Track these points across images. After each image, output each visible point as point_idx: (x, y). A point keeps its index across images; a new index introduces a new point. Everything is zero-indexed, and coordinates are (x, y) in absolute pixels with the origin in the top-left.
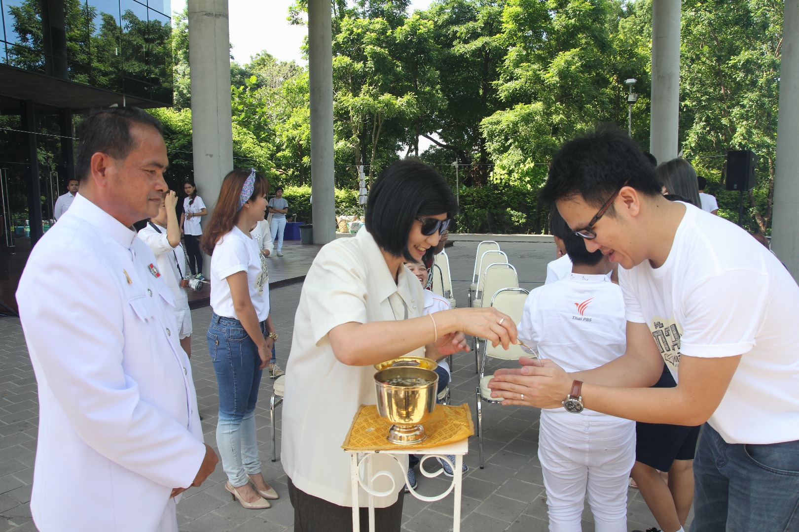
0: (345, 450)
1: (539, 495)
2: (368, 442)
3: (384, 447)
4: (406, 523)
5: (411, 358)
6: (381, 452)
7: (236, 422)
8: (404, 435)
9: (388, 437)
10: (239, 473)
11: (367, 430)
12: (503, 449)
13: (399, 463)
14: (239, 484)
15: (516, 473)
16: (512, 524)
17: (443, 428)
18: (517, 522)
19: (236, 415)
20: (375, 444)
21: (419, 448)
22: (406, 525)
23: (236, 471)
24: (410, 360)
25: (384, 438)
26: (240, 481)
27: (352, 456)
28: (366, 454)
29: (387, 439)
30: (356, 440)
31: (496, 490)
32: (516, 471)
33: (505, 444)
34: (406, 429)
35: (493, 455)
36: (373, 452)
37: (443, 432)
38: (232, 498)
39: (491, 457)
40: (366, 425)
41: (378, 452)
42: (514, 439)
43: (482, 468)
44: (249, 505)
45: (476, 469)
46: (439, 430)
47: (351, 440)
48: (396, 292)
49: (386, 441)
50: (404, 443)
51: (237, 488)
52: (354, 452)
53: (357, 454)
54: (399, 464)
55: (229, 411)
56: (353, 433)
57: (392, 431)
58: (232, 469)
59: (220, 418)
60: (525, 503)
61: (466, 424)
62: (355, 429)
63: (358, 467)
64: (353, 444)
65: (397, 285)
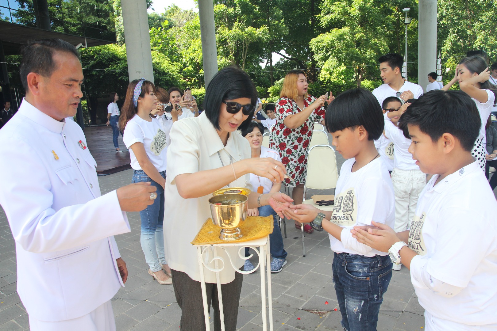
0: (193, 245)
2: (208, 239)
3: (216, 242)
4: (256, 290)
5: (237, 188)
6: (214, 245)
7: (151, 233)
8: (229, 235)
9: (220, 236)
10: (155, 263)
11: (208, 233)
12: (319, 244)
13: (226, 251)
14: (156, 270)
15: (325, 259)
16: (321, 289)
17: (254, 230)
18: (324, 288)
19: (150, 229)
20: (211, 240)
21: (237, 242)
22: (256, 292)
23: (154, 263)
24: (236, 190)
25: (218, 237)
26: (156, 268)
27: (198, 248)
28: (206, 246)
29: (219, 238)
30: (200, 239)
31: (312, 269)
32: (325, 258)
33: (319, 241)
34: (230, 231)
35: (312, 248)
36: (210, 245)
37: (253, 232)
38: (153, 279)
39: (310, 250)
40: (208, 230)
41: (212, 245)
42: (326, 238)
43: (304, 256)
44: (162, 282)
45: (301, 257)
46: (251, 231)
47: (198, 239)
49: (218, 238)
50: (230, 239)
51: (154, 273)
52: (199, 246)
53: (201, 247)
54: (225, 252)
55: (146, 226)
56: (200, 235)
57: (222, 233)
58: (151, 261)
59: (142, 230)
60: (329, 276)
61: (269, 227)
62: (201, 232)
63: (202, 255)
64: (199, 241)
65: (225, 144)
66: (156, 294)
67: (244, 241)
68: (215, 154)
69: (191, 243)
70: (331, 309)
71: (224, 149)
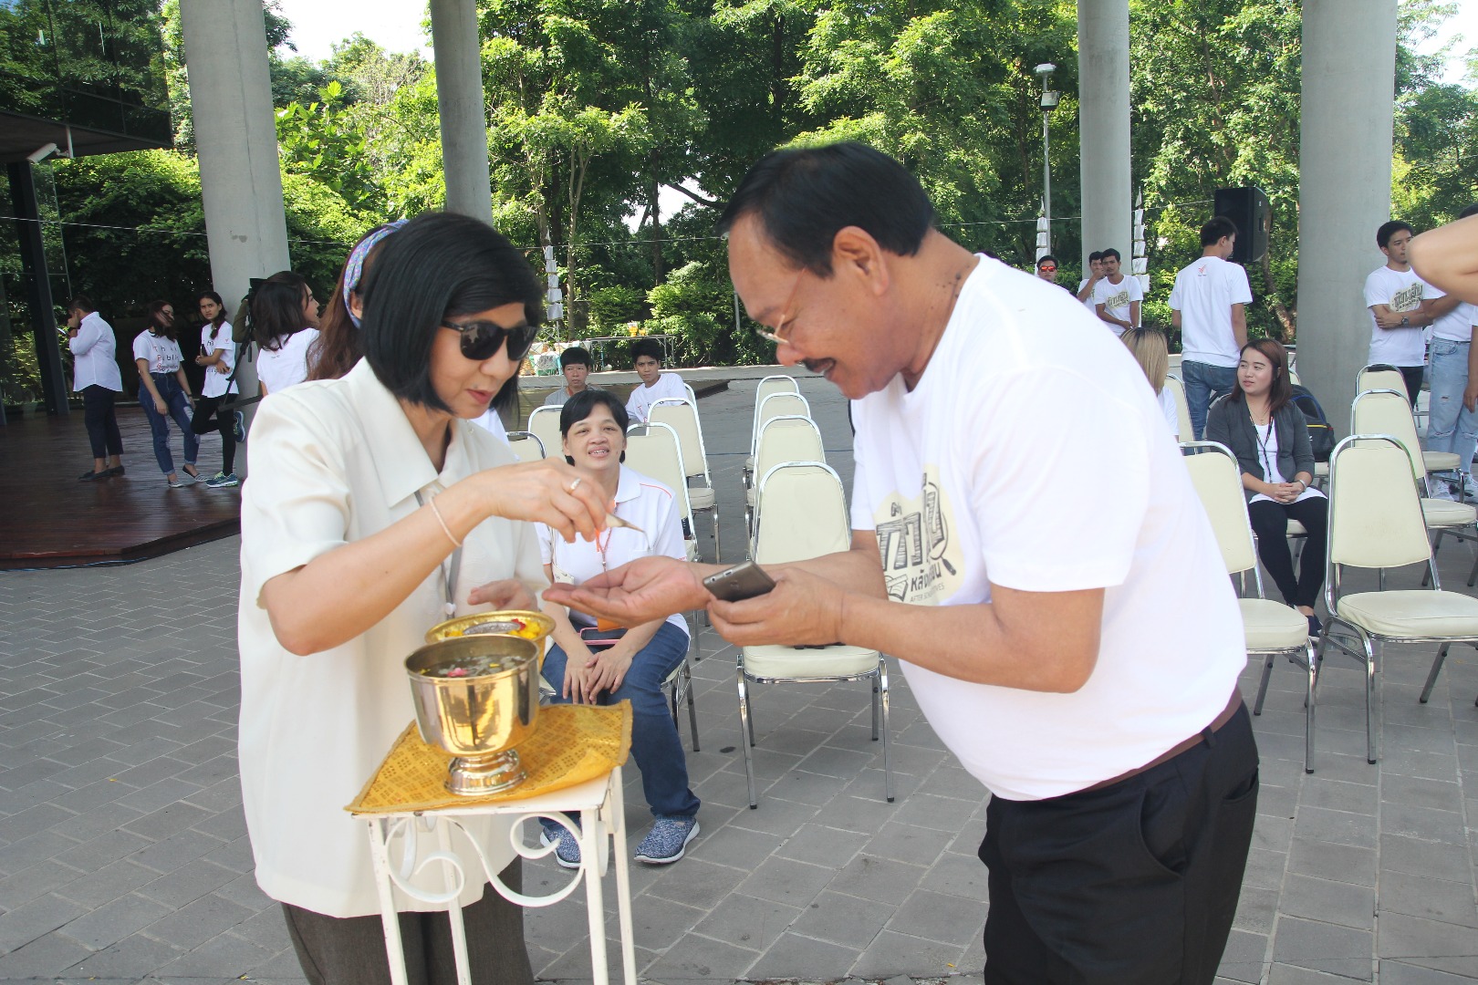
0: (353, 814)
1: (859, 852)
2: (404, 794)
3: (434, 802)
6: (426, 814)
8: (480, 775)
9: (447, 783)
11: (410, 768)
12: (798, 768)
13: (467, 833)
15: (817, 812)
16: (805, 910)
17: (563, 756)
18: (815, 906)
20: (417, 797)
21: (504, 800)
25: (440, 785)
27: (370, 825)
28: (399, 819)
29: (446, 787)
30: (382, 791)
31: (778, 849)
32: (817, 809)
33: (800, 759)
34: (480, 762)
35: (777, 781)
36: (411, 815)
37: (562, 764)
39: (772, 785)
40: (411, 758)
41: (420, 815)
42: (819, 747)
43: (753, 807)
45: (742, 810)
46: (555, 760)
47: (373, 793)
48: (436, 481)
49: (443, 789)
50: (480, 792)
52: (375, 819)
53: (384, 822)
54: (466, 836)
56: (381, 778)
57: (455, 771)
60: (830, 868)
61: (615, 743)
62: (386, 766)
63: (385, 848)
64: (375, 800)
65: (439, 467)
66: (278, 954)
67: (528, 798)
68: (406, 501)
69: (347, 809)
70: (838, 976)
71: (436, 482)
